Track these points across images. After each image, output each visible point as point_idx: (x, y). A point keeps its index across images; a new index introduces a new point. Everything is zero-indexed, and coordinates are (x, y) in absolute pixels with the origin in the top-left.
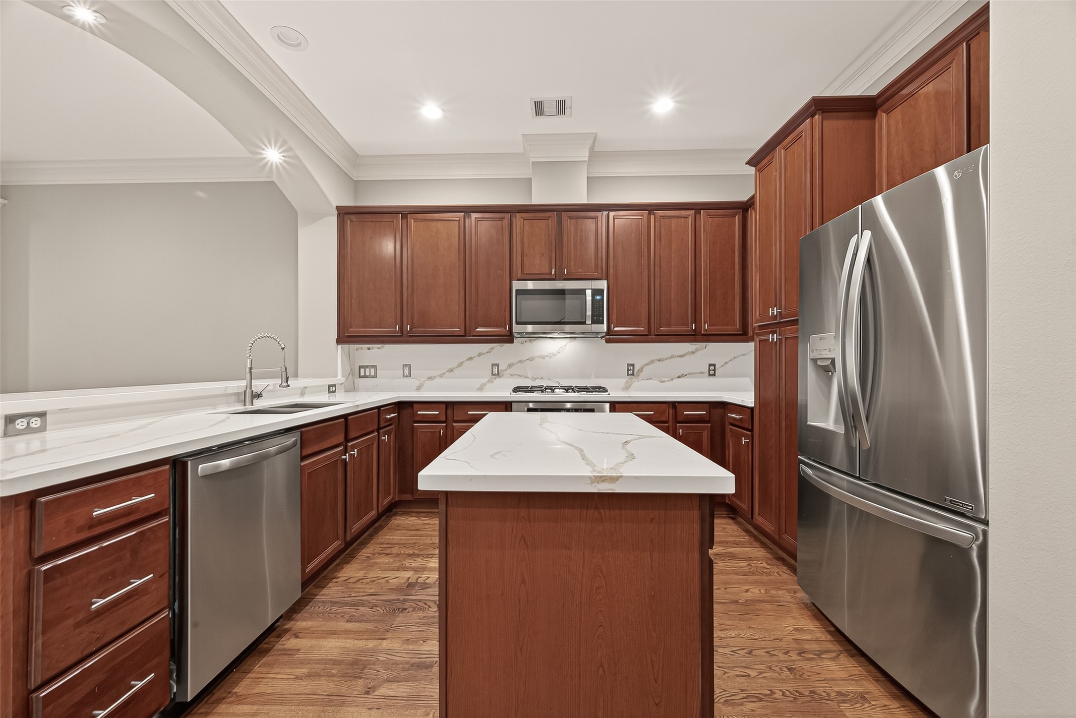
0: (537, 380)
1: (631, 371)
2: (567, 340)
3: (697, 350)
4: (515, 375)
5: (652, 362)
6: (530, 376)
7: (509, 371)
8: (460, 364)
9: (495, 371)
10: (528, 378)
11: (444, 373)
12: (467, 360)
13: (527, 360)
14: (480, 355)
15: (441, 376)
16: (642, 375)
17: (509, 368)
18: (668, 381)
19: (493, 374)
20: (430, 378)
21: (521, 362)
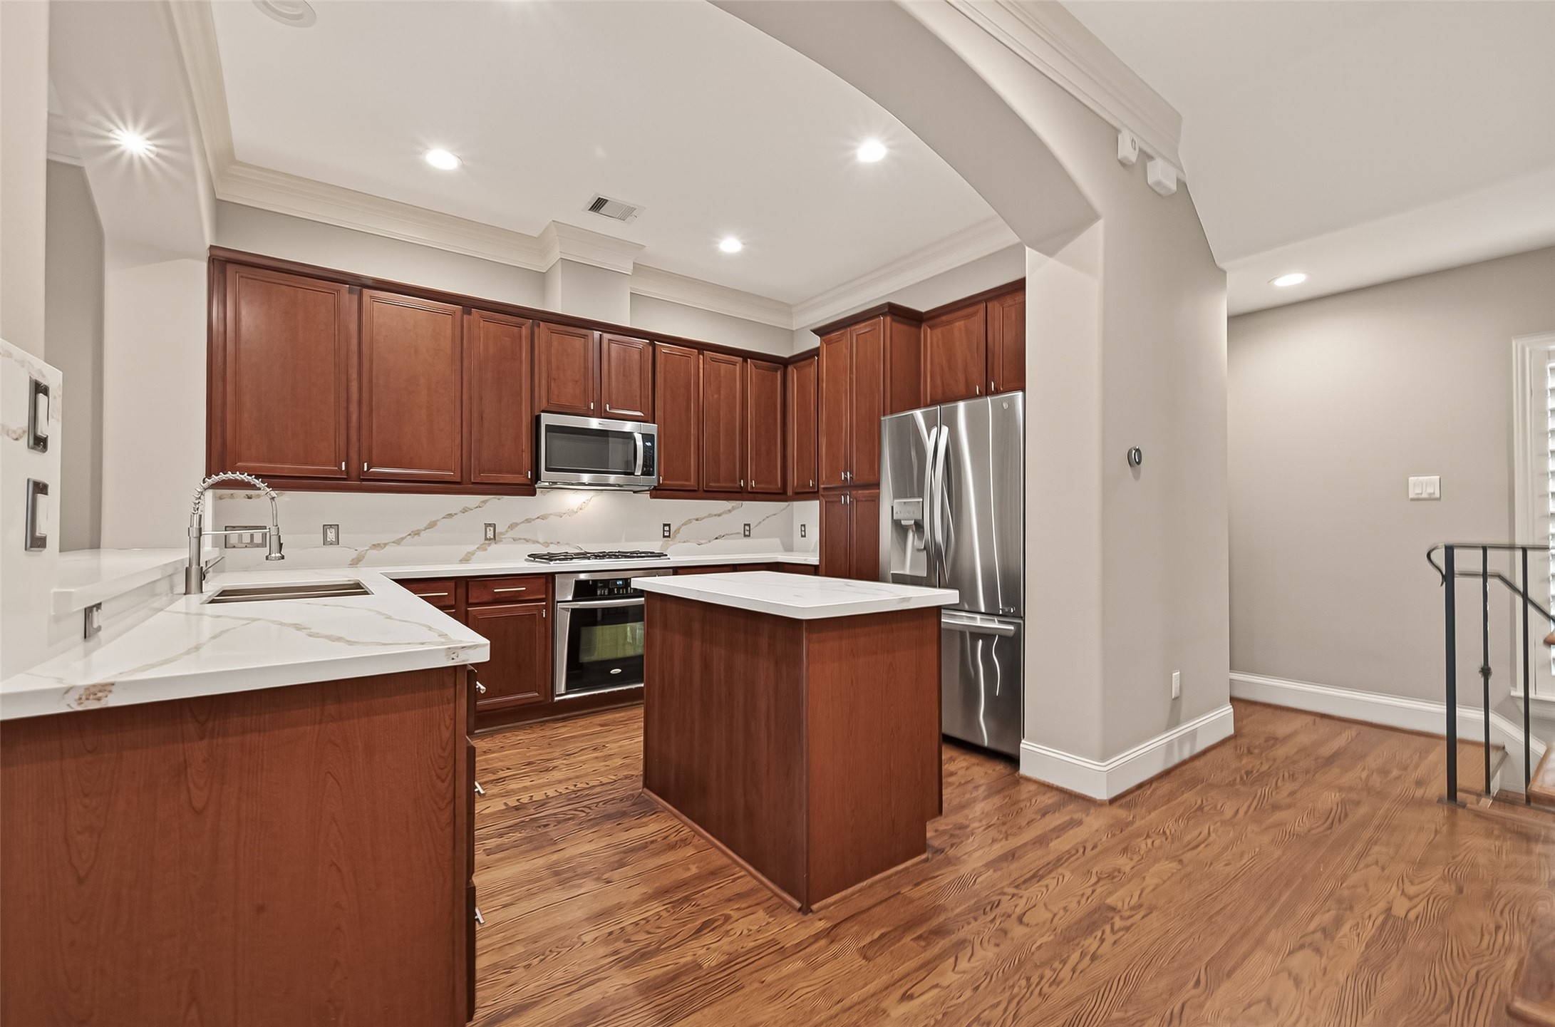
0: (551, 545)
1: (667, 531)
2: (592, 493)
3: (733, 508)
4: (520, 539)
5: (690, 521)
6: (541, 541)
7: (511, 534)
8: (432, 525)
9: (490, 535)
10: (538, 542)
11: (403, 539)
12: (444, 518)
13: (538, 518)
14: (465, 510)
15: (398, 542)
16: (678, 536)
17: (512, 530)
18: (706, 543)
19: (486, 539)
20: (376, 546)
21: (528, 521)
